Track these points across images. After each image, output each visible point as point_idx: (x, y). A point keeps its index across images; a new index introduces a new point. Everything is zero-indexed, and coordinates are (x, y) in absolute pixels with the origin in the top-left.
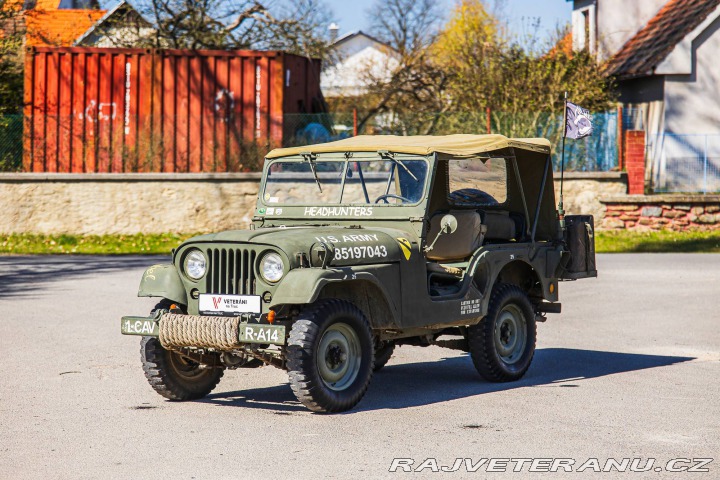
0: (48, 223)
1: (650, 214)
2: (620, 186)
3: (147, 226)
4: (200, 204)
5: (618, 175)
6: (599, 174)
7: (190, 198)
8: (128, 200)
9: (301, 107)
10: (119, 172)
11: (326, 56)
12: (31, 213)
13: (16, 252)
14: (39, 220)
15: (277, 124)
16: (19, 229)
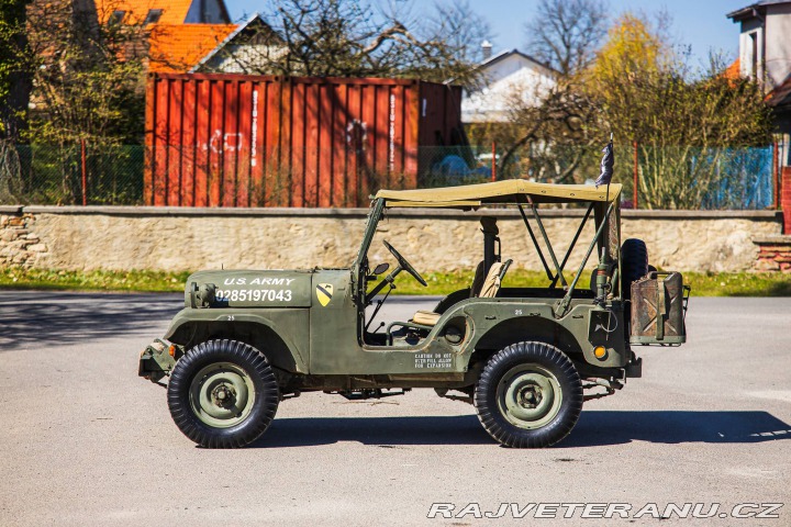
0: (169, 260)
2: (775, 226)
3: (273, 263)
4: (328, 241)
5: (773, 213)
6: (753, 213)
7: (319, 234)
8: (254, 236)
9: (439, 139)
10: (245, 206)
11: (472, 81)
12: (152, 249)
13: (136, 289)
14: (160, 255)
15: (412, 156)
16: (138, 265)
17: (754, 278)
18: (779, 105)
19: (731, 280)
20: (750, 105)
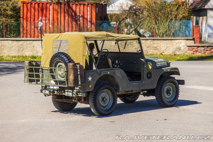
0: (28, 53)
1: (201, 49)
2: (193, 41)
5: (192, 38)
6: (186, 38)
9: (101, 19)
12: (23, 50)
13: (19, 61)
14: (25, 52)
15: (94, 24)
16: (19, 54)
17: (187, 56)
18: (193, 8)
19: (181, 56)
20: (185, 9)
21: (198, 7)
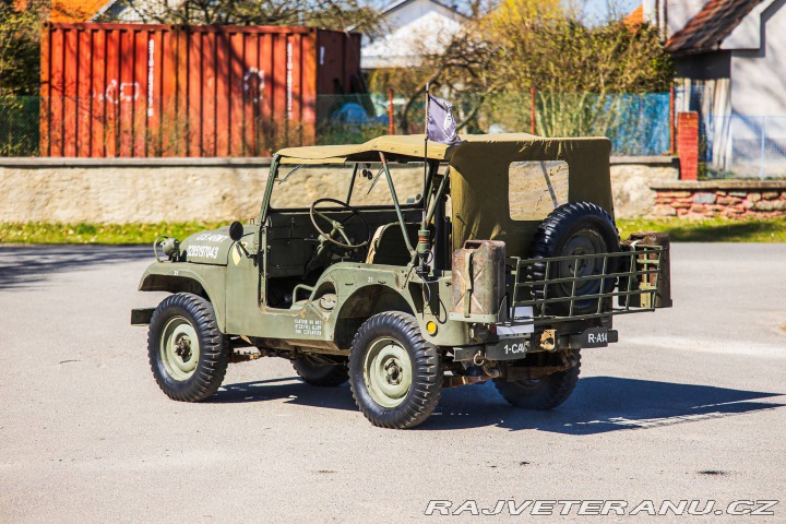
0: (65, 212)
1: (704, 201)
2: (672, 171)
3: (170, 214)
4: (226, 190)
5: (669, 159)
6: (650, 159)
7: (216, 185)
8: (151, 185)
9: (338, 87)
10: (141, 156)
12: (48, 201)
13: (32, 242)
14: (56, 207)
15: (311, 105)
16: (35, 217)
17: (651, 224)
18: (680, 49)
19: (629, 226)
20: (648, 50)
21: (700, 43)
